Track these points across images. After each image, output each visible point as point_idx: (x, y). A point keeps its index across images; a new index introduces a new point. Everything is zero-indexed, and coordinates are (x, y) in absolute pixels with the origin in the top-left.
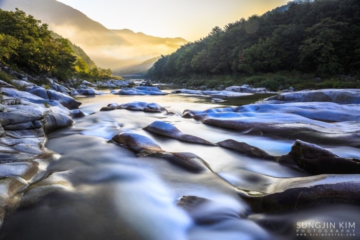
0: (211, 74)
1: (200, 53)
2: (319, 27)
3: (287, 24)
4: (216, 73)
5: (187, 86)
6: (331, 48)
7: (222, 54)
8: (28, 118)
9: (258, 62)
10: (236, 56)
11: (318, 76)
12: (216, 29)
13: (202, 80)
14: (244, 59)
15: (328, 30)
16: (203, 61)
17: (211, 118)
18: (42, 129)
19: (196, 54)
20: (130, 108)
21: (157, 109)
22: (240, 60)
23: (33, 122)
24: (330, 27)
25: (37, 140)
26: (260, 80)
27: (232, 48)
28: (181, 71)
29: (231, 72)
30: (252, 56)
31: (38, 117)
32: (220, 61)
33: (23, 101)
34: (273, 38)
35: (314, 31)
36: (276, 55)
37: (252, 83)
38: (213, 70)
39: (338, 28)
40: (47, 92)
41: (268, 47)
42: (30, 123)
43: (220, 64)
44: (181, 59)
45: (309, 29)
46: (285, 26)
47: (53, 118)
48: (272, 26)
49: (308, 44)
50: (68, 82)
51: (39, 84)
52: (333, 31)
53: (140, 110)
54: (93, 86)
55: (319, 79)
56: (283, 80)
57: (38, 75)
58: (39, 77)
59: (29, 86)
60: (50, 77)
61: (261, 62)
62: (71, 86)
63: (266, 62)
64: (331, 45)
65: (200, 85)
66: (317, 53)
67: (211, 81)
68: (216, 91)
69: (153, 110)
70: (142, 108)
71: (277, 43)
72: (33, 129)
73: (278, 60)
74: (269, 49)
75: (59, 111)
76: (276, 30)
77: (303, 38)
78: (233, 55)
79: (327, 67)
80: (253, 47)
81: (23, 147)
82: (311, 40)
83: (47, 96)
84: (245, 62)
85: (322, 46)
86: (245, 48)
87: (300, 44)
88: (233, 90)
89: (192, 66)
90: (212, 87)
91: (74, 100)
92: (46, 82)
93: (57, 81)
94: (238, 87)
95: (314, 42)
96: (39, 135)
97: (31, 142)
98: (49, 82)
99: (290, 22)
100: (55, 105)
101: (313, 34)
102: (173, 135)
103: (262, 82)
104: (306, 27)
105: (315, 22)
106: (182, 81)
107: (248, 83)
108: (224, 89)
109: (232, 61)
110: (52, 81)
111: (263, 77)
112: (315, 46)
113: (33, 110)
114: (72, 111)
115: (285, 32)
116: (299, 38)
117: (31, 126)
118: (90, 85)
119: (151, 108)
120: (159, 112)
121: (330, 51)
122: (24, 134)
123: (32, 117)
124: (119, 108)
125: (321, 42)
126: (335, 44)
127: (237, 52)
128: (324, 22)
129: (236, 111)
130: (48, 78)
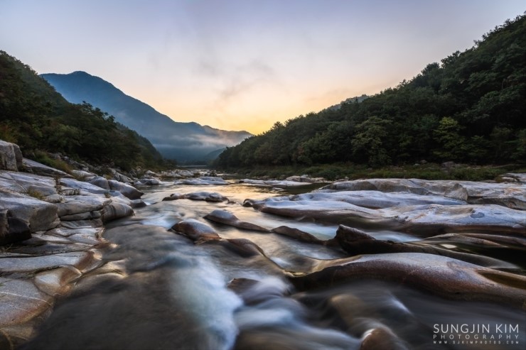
0: (274, 165)
1: (262, 146)
2: (367, 124)
3: (340, 121)
4: (278, 164)
5: (251, 176)
6: (379, 141)
7: (283, 147)
8: (87, 208)
9: (316, 154)
10: (295, 149)
11: (370, 167)
12: (278, 124)
13: (265, 171)
14: (303, 151)
15: (375, 127)
16: (266, 153)
17: (268, 206)
18: (99, 220)
19: (259, 147)
20: (193, 197)
21: (219, 198)
22: (300, 153)
23: (92, 212)
24: (377, 124)
25: (94, 230)
26: (318, 170)
27: (292, 141)
28: (245, 162)
29: (291, 163)
30: (310, 148)
31: (97, 207)
32: (282, 153)
33: (83, 192)
34: (328, 133)
35: (363, 127)
36: (332, 148)
37: (310, 173)
38: (275, 162)
39: (384, 124)
40: (109, 182)
41: (324, 141)
42: (88, 214)
43: (281, 156)
44: (246, 151)
45: (359, 126)
46: (338, 123)
47: (113, 208)
48: (327, 123)
49: (359, 139)
50: (132, 172)
51: (100, 174)
52: (379, 127)
53: (202, 200)
54: (157, 177)
55: (371, 169)
56: (338, 170)
57: (100, 165)
58: (101, 167)
59: (89, 176)
60: (112, 167)
61: (319, 153)
62: (134, 176)
63: (323, 154)
64: (379, 139)
65: (263, 175)
66: (368, 146)
67: (272, 172)
68: (277, 181)
69: (215, 200)
70: (204, 198)
71: (332, 138)
72: (91, 219)
73: (334, 153)
75: (120, 201)
76: (330, 126)
77: (354, 133)
78: (293, 147)
79: (377, 158)
80: (311, 140)
81: (78, 237)
83: (108, 186)
84: (304, 154)
85: (371, 140)
86: (304, 142)
87: (352, 138)
88: (294, 180)
89: (256, 157)
90: (274, 177)
91: (136, 191)
92: (108, 173)
93: (119, 170)
94: (298, 177)
95: (364, 136)
96: (96, 226)
97: (88, 232)
98: (110, 171)
99: (343, 119)
100: (117, 195)
101: (362, 130)
102: (232, 223)
103: (320, 172)
104: (356, 123)
105: (363, 120)
106: (246, 171)
107: (307, 173)
108: (284, 179)
109: (292, 153)
110: (114, 171)
111: (321, 168)
112: (365, 140)
113: (92, 201)
114: (133, 201)
115: (339, 128)
117: (89, 216)
118: (154, 175)
119: (213, 198)
120: (221, 202)
121: (379, 145)
122: (81, 224)
123: (91, 208)
124: (182, 197)
125: (370, 136)
126: (382, 139)
127: (297, 145)
128: (372, 120)
129: (292, 199)
130: (110, 169)
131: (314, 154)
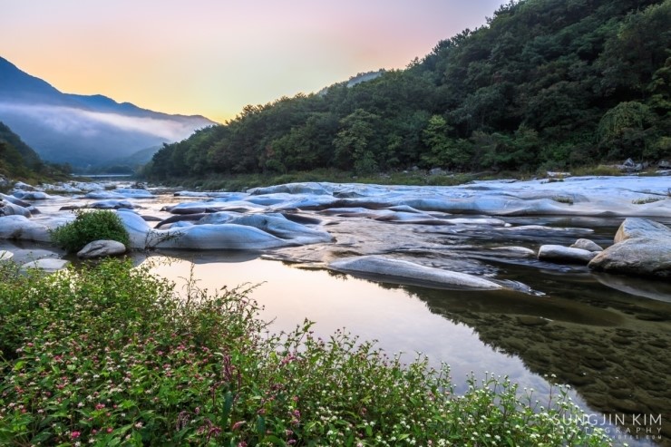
0: (235, 172)
1: (219, 143)
3: (322, 112)
4: (241, 171)
6: (364, 142)
7: (248, 146)
10: (264, 149)
12: (248, 109)
14: (273, 153)
16: (224, 154)
19: (213, 145)
22: (268, 155)
24: (364, 120)
28: (195, 168)
29: (261, 171)
34: (307, 129)
35: (347, 122)
36: (311, 149)
43: (246, 159)
44: (194, 151)
45: (343, 121)
46: (319, 114)
48: (306, 113)
49: (342, 138)
61: (294, 157)
71: (310, 135)
73: (313, 156)
74: (302, 142)
76: (310, 119)
77: (338, 131)
78: (261, 147)
79: (362, 164)
80: (284, 138)
82: (345, 132)
84: (274, 157)
86: (275, 139)
87: (334, 137)
89: (209, 161)
95: (347, 135)
99: (327, 110)
104: (341, 117)
109: (260, 155)
112: (348, 141)
116: (333, 130)
121: (364, 146)
128: (358, 113)
131: (288, 157)
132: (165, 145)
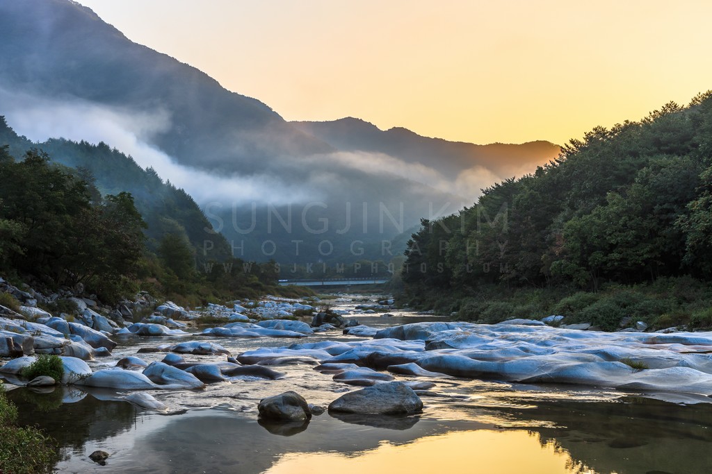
14: (565, 247)
22: (556, 251)
23: (54, 349)
30: (583, 238)
31: (58, 345)
36: (640, 237)
40: (70, 325)
41: (619, 217)
47: (71, 350)
50: (122, 308)
51: (56, 312)
53: (189, 352)
57: (55, 291)
58: (56, 296)
59: (43, 316)
60: (79, 297)
61: (605, 254)
63: (615, 256)
71: (639, 207)
72: (54, 354)
73: (644, 251)
74: (622, 222)
83: (68, 330)
84: (566, 255)
92: (71, 310)
93: (93, 303)
98: (75, 306)
113: (54, 340)
114: (95, 349)
123: (53, 345)
130: (75, 299)
131: (594, 254)
132: (425, 223)
